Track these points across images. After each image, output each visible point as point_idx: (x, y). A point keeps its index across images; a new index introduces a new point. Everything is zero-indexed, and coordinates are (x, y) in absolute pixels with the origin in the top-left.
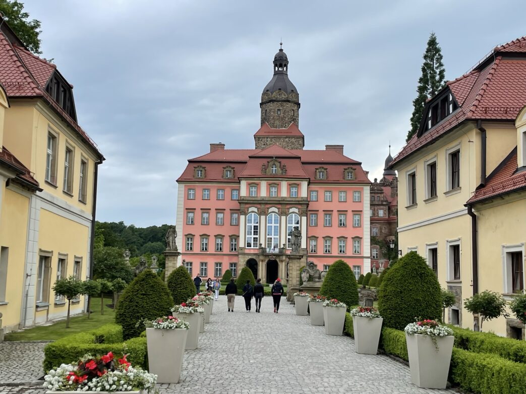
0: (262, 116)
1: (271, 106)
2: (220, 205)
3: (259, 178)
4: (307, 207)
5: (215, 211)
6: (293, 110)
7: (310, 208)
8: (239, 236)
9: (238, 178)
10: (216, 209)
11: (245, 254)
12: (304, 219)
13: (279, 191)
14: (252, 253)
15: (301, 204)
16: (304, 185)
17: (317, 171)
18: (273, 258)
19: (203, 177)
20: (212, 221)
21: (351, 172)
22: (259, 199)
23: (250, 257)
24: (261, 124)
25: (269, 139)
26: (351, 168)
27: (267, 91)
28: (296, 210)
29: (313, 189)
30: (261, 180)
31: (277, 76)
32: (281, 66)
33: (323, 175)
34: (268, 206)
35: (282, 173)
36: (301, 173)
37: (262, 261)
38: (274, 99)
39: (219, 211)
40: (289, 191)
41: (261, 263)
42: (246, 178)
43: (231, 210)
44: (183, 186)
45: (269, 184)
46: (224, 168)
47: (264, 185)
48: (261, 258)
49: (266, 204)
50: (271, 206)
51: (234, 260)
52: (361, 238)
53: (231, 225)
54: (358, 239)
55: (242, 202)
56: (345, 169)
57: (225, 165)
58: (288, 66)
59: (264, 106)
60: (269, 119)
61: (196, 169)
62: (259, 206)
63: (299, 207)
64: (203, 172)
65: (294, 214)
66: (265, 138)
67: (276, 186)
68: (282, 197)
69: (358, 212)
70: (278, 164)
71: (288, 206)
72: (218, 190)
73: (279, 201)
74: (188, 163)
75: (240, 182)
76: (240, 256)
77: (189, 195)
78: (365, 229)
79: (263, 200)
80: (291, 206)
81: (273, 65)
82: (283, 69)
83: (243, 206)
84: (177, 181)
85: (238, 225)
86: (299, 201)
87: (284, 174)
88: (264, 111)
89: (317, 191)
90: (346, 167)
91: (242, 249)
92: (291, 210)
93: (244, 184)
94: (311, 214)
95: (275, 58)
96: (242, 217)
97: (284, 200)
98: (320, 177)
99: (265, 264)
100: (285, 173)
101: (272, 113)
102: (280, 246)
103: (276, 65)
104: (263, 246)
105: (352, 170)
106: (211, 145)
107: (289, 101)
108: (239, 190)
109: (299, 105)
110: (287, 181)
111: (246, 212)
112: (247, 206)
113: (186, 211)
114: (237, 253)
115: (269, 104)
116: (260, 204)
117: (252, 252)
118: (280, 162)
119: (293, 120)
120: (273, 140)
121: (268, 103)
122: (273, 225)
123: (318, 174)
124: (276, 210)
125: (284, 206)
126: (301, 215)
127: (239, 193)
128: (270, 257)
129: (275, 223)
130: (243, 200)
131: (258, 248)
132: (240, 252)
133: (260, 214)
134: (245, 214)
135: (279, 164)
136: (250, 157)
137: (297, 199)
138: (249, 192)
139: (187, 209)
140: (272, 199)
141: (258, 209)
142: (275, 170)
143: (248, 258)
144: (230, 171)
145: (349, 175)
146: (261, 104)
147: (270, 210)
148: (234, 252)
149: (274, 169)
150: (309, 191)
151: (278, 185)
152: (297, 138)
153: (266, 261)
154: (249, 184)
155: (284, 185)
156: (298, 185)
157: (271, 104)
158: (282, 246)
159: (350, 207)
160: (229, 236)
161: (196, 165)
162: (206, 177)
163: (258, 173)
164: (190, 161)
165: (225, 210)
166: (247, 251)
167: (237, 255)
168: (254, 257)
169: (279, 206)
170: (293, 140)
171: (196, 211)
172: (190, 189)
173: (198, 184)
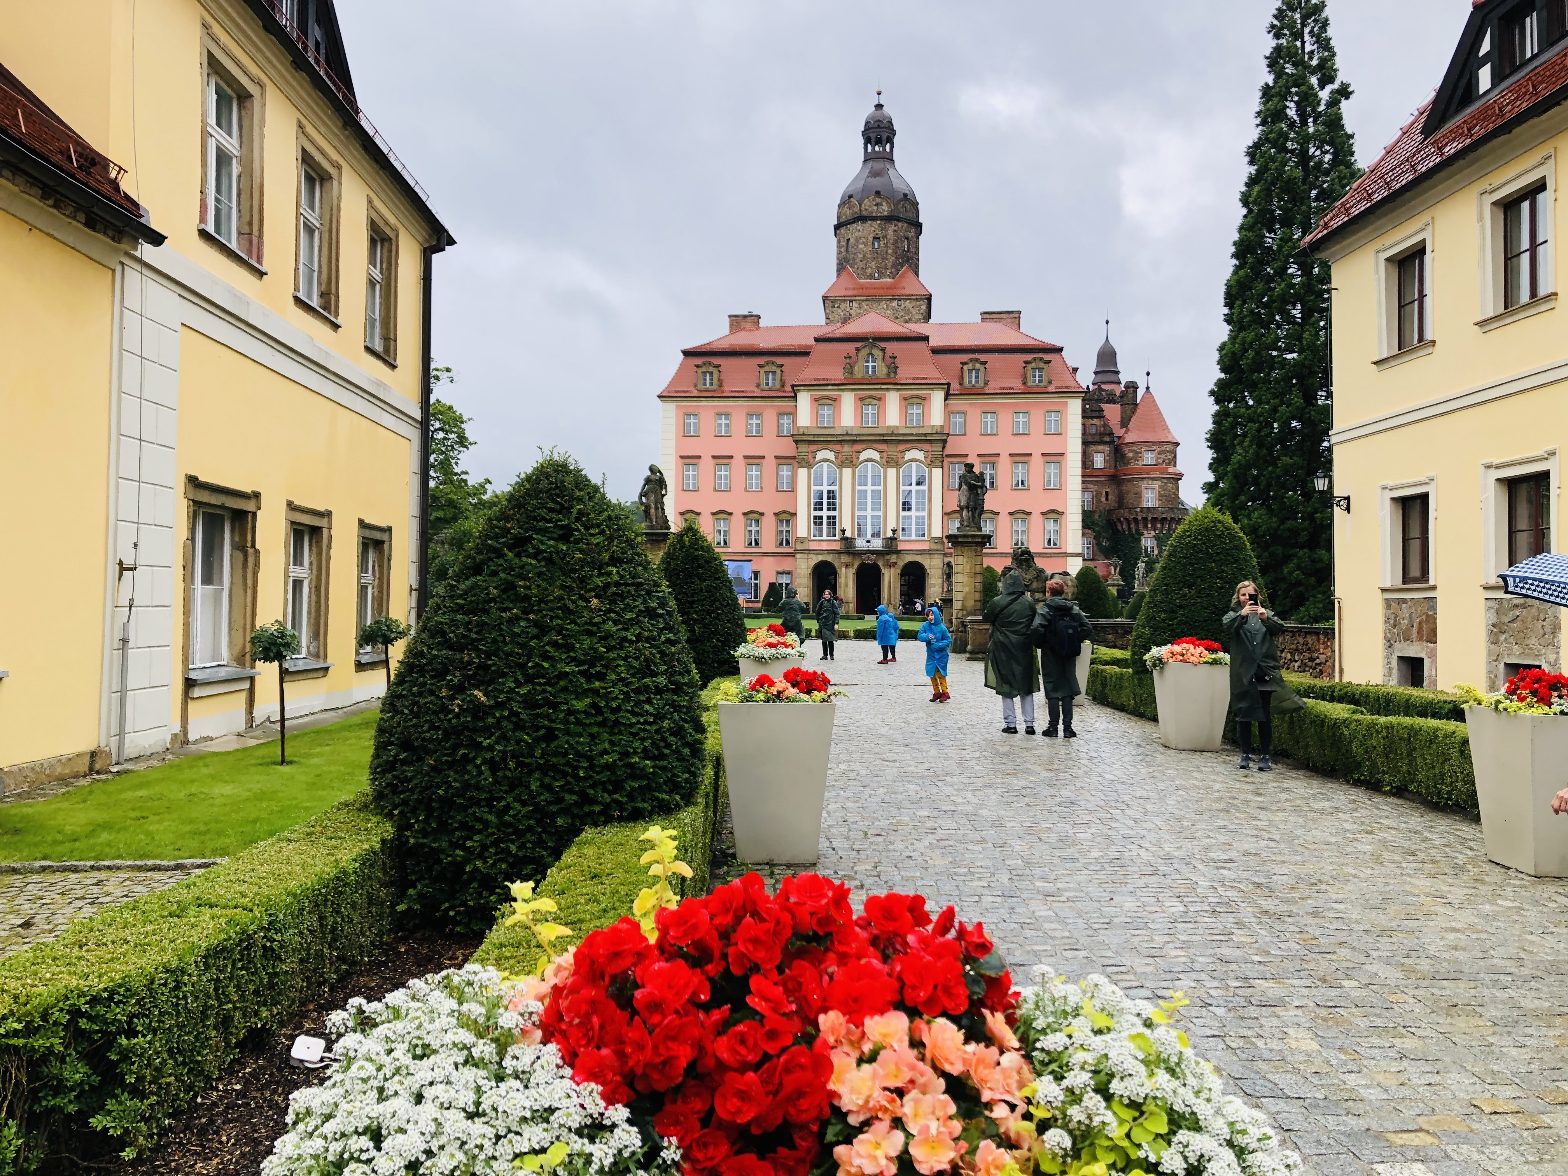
0: (839, 253)
1: (860, 230)
2: (754, 447)
3: (840, 385)
4: (944, 447)
5: (743, 462)
6: (907, 238)
7: (948, 451)
8: (795, 514)
9: (793, 386)
10: (746, 457)
11: (809, 552)
12: (937, 473)
13: (881, 414)
14: (824, 548)
15: (930, 441)
16: (937, 397)
17: (965, 368)
18: (870, 560)
19: (715, 387)
20: (738, 482)
21: (1040, 369)
22: (838, 431)
23: (821, 558)
24: (838, 271)
25: (855, 304)
26: (1041, 359)
27: (850, 197)
28: (919, 455)
29: (955, 409)
30: (842, 390)
31: (870, 164)
32: (879, 142)
33: (977, 377)
34: (858, 447)
35: (889, 374)
36: (931, 372)
37: (847, 566)
38: (864, 213)
39: (753, 459)
40: (904, 413)
41: (844, 570)
42: (809, 387)
43: (776, 457)
44: (671, 406)
45: (861, 399)
46: (760, 366)
47: (848, 400)
48: (845, 559)
49: (855, 442)
50: (864, 446)
51: (786, 564)
52: (1062, 513)
53: (778, 491)
54: (1055, 514)
55: (800, 439)
56: (1026, 362)
57: (762, 360)
58: (896, 140)
59: (843, 230)
60: (854, 259)
61: (700, 370)
62: (838, 447)
63: (927, 447)
64: (715, 377)
65: (914, 464)
66: (845, 301)
67: (875, 402)
68: (889, 427)
69: (1055, 457)
70: (878, 353)
71: (902, 447)
72: (750, 415)
73: (883, 435)
74: (682, 356)
75: (795, 397)
76: (798, 556)
77: (686, 426)
78: (1070, 495)
79: (847, 434)
80: (909, 446)
81: (861, 141)
82: (884, 149)
83: (803, 448)
84: (659, 397)
85: (793, 490)
86: (925, 435)
87: (892, 375)
88: (843, 243)
89: (964, 413)
90: (1029, 357)
91: (802, 540)
92: (909, 455)
93: (804, 400)
94: (952, 463)
95: (867, 123)
96: (802, 473)
97: (892, 434)
98: (970, 382)
99: (851, 572)
100: (896, 373)
101: (861, 246)
102: (885, 533)
103: (868, 141)
104: (848, 534)
105: (1041, 365)
106: (730, 317)
107: (899, 219)
108: (793, 414)
109: (920, 225)
110: (898, 390)
111: (811, 460)
112: (813, 447)
113: (681, 461)
114: (791, 551)
115: (855, 225)
116: (841, 442)
117: (825, 546)
118: (883, 350)
119: (907, 261)
120: (864, 304)
121: (853, 223)
122: (869, 488)
123: (966, 375)
124: (876, 455)
125: (892, 448)
126: (931, 464)
127: (794, 421)
128: (864, 557)
129: (873, 484)
130: (804, 434)
131: (837, 538)
132: (799, 546)
133: (841, 465)
134: (809, 466)
135: (880, 353)
136: (817, 340)
137: (921, 431)
138: (817, 416)
139: (682, 457)
140: (866, 431)
141: (837, 453)
142: (874, 367)
143: (816, 559)
144: (774, 373)
145: (1034, 376)
146: (837, 228)
147: (864, 456)
148: (784, 549)
149: (870, 364)
150: (949, 413)
151: (880, 399)
152: (917, 300)
153: (856, 566)
154: (816, 400)
155: (893, 399)
156: (924, 399)
157: (859, 226)
158: (889, 534)
159: (1036, 445)
160: (775, 514)
161: (699, 361)
162: (721, 385)
163: (838, 374)
164: (687, 353)
165: (764, 457)
166: (813, 546)
167: (793, 555)
168: (829, 558)
169: (883, 447)
170: (908, 304)
171: (701, 462)
172: (688, 414)
173: (704, 403)
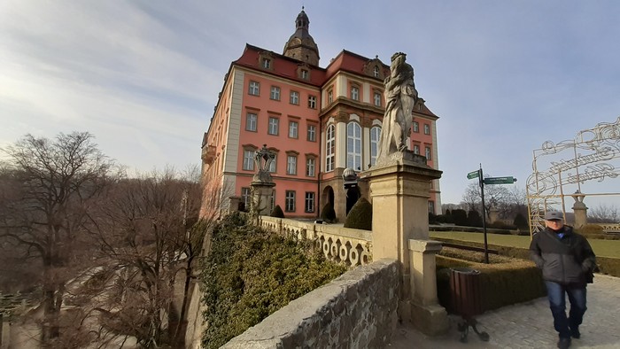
2: (294, 111)
5: (287, 118)
10: (289, 116)
19: (271, 68)
22: (361, 104)
27: (295, 38)
30: (364, 81)
31: (299, 31)
32: (304, 24)
34: (373, 116)
42: (348, 73)
43: (308, 120)
44: (242, 73)
45: (373, 89)
47: (367, 87)
51: (311, 188)
53: (309, 140)
59: (291, 50)
61: (262, 56)
62: (361, 114)
64: (271, 63)
70: (380, 67)
72: (292, 91)
74: (246, 47)
77: (250, 88)
79: (366, 106)
83: (343, 109)
84: (233, 64)
93: (343, 81)
96: (342, 126)
103: (298, 23)
111: (347, 118)
112: (349, 110)
113: (245, 110)
115: (297, 49)
116: (363, 111)
133: (363, 125)
134: (345, 121)
138: (350, 93)
139: (246, 107)
140: (377, 108)
141: (360, 118)
142: (377, 74)
144: (306, 72)
147: (374, 122)
149: (375, 72)
154: (350, 83)
157: (300, 49)
159: (422, 138)
160: (306, 155)
162: (275, 68)
164: (248, 45)
165: (300, 119)
171: (260, 114)
172: (252, 81)
173: (263, 77)
